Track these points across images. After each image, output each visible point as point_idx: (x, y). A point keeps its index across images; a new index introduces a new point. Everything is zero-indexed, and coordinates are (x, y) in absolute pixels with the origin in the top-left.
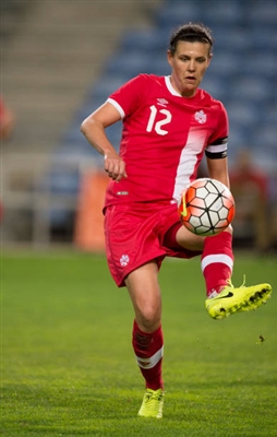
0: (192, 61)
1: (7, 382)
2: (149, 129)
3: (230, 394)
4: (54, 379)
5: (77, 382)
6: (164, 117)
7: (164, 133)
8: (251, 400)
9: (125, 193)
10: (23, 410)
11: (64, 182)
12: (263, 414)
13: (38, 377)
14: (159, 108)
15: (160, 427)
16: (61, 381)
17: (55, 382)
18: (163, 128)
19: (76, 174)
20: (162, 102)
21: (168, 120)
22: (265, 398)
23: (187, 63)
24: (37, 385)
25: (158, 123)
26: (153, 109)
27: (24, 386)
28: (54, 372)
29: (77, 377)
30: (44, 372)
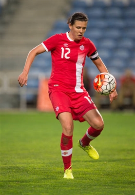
0: (81, 29)
1: (10, 165)
2: (62, 57)
3: (102, 169)
4: (30, 164)
5: (39, 165)
6: (67, 51)
7: (68, 58)
8: (110, 171)
9: (58, 85)
10: (17, 177)
11: (32, 83)
12: (116, 176)
13: (23, 163)
14: (65, 48)
15: (74, 183)
16: (33, 165)
17: (30, 165)
18: (68, 56)
19: (37, 80)
20: (66, 45)
21: (69, 52)
22: (116, 170)
23: (80, 29)
24: (22, 167)
25: (65, 54)
26: (63, 49)
27: (18, 167)
28: (29, 161)
29: (39, 163)
30: (25, 161)
